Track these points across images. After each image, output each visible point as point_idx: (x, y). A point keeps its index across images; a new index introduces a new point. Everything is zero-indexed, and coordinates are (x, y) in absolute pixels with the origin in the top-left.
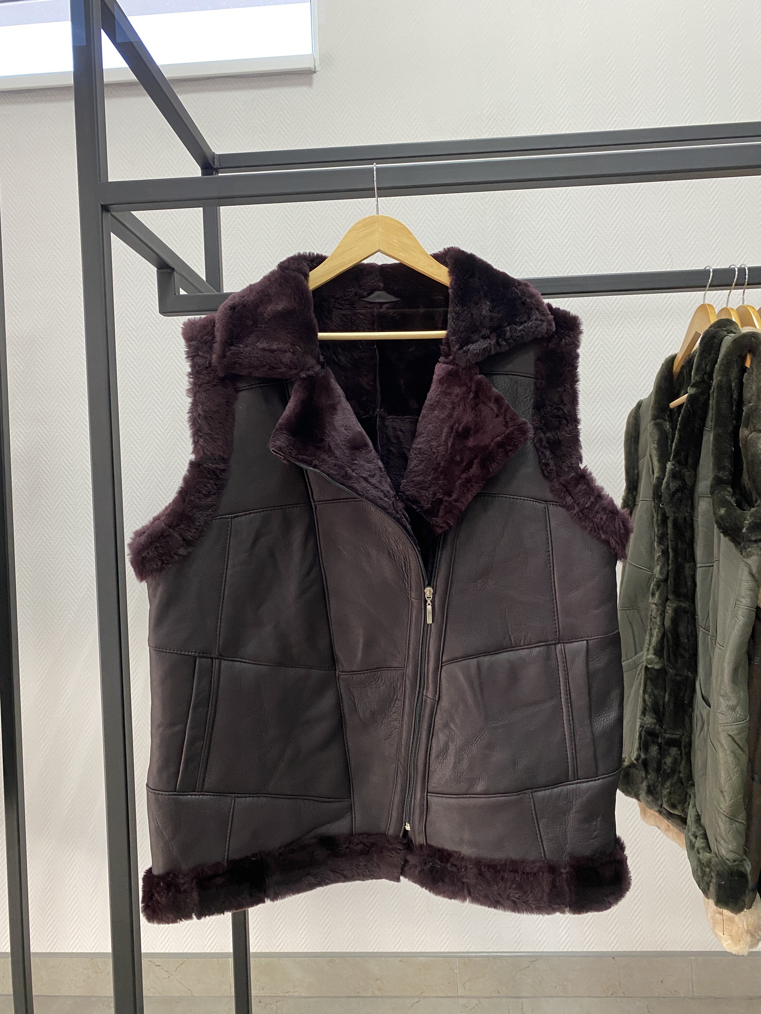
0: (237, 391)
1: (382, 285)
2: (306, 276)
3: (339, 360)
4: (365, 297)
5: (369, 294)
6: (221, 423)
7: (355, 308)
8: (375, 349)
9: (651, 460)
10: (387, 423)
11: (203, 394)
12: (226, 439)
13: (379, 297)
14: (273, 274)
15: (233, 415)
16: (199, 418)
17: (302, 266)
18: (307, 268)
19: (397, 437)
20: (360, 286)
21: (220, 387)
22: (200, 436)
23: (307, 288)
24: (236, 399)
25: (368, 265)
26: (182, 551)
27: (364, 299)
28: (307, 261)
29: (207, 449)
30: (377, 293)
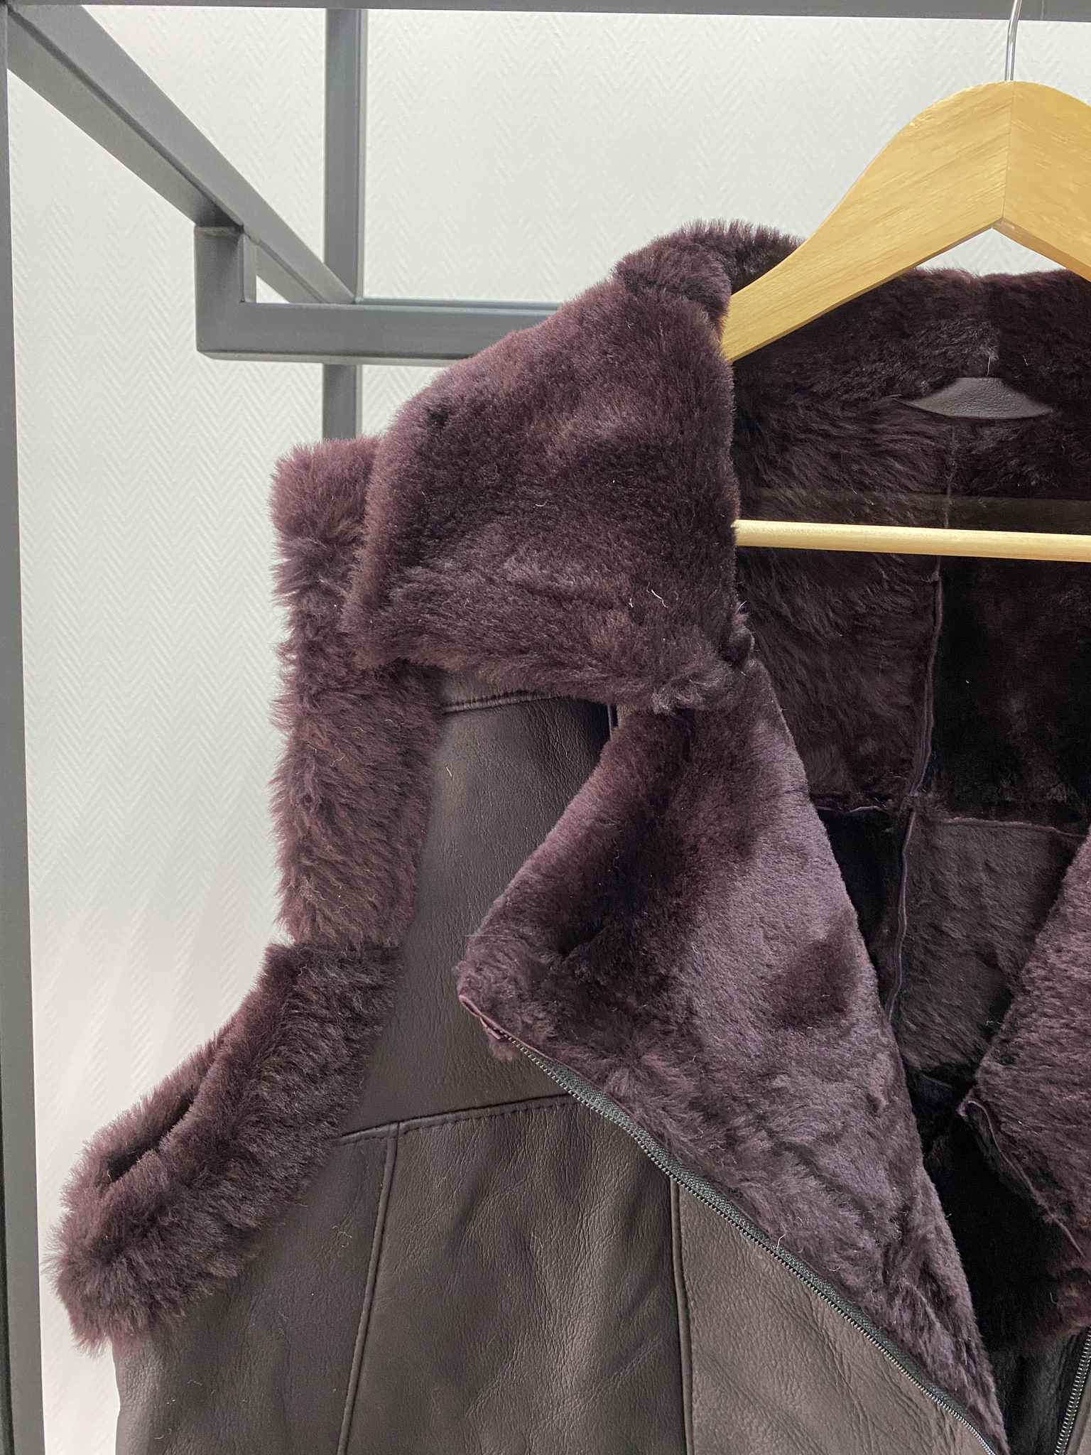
0: (442, 713)
1: (992, 357)
2: (717, 309)
3: (796, 612)
4: (918, 395)
5: (938, 387)
6: (379, 825)
7: (882, 432)
8: (935, 584)
10: (944, 841)
11: (325, 725)
12: (394, 879)
13: (972, 397)
14: (595, 296)
15: (426, 798)
16: (308, 809)
17: (705, 273)
18: (722, 281)
19: (974, 891)
20: (909, 357)
21: (384, 704)
22: (307, 871)
23: (711, 352)
24: (438, 741)
25: (940, 275)
26: (221, 1268)
27: (917, 404)
28: (727, 255)
29: (327, 919)
30: (965, 384)
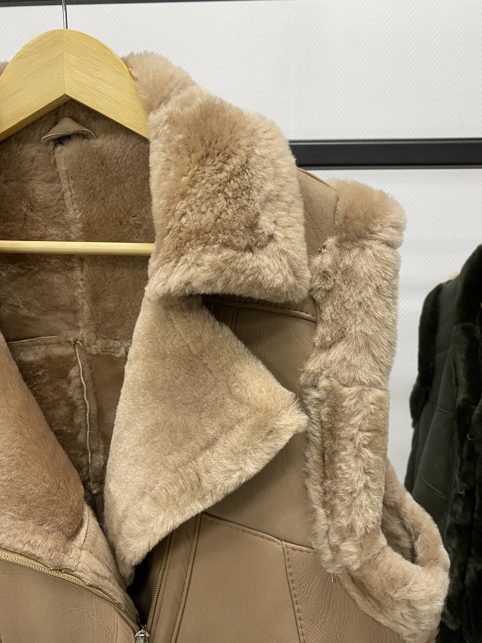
9: (455, 369)
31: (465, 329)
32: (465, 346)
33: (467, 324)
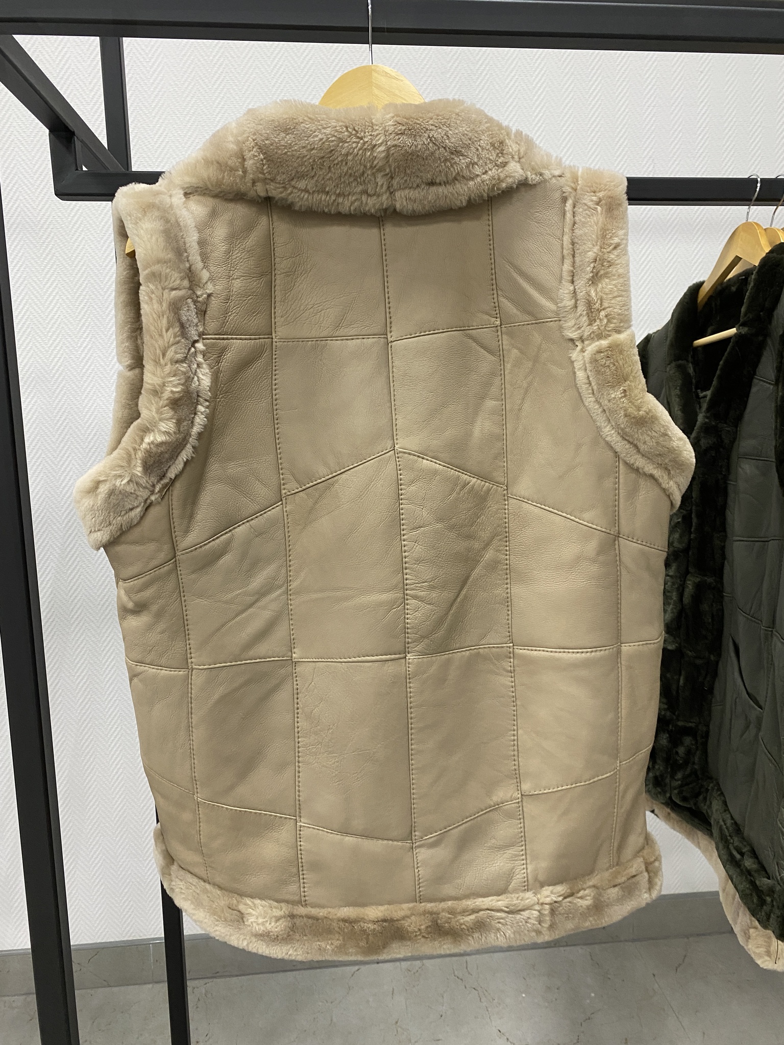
31: (679, 367)
32: (679, 382)
33: (680, 362)
